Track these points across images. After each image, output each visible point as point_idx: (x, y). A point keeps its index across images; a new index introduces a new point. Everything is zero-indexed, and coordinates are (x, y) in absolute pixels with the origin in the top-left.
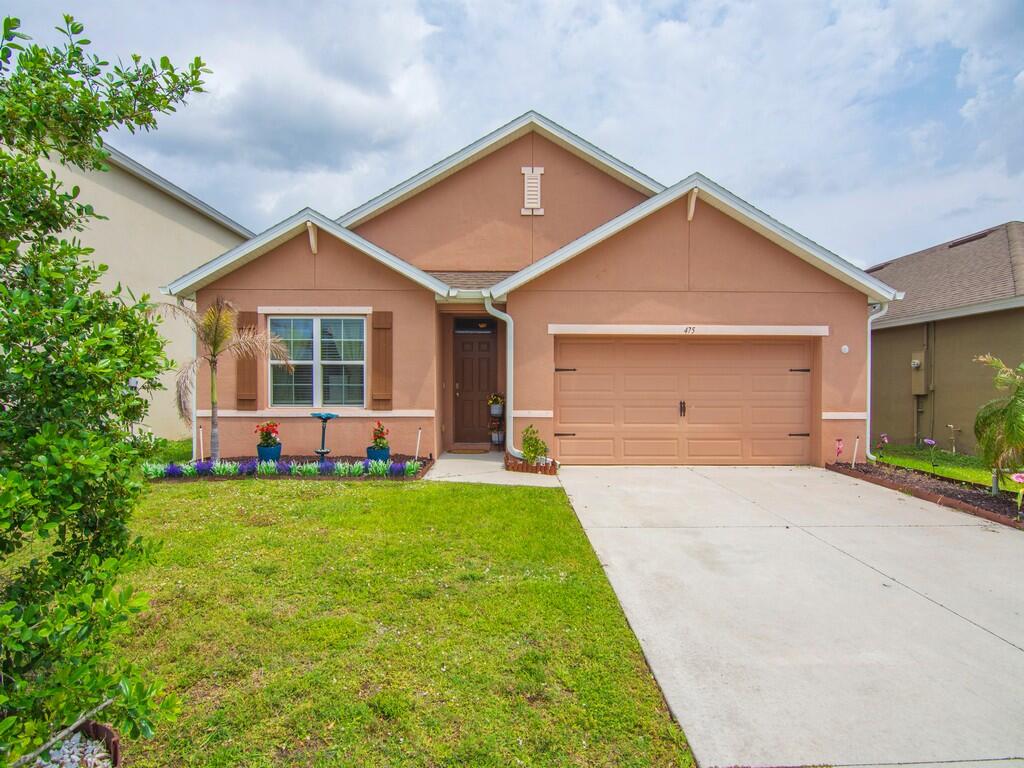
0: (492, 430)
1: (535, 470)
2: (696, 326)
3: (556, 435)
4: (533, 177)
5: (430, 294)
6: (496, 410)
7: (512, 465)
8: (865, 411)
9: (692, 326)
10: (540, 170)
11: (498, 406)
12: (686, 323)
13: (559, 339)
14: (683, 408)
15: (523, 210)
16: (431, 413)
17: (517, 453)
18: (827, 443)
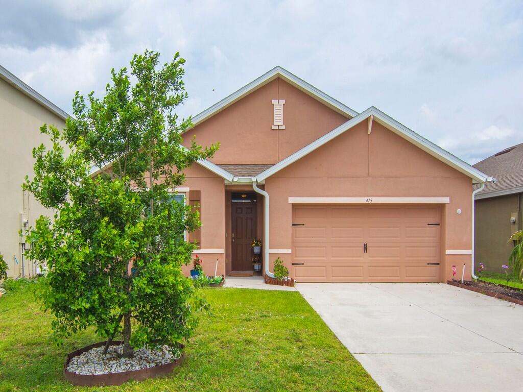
0: (255, 262)
1: (282, 283)
2: (373, 198)
3: (293, 264)
4: (278, 105)
5: (221, 179)
6: (257, 250)
7: (269, 281)
8: (471, 249)
9: (371, 198)
10: (282, 102)
11: (258, 247)
12: (368, 196)
13: (294, 206)
14: (366, 248)
15: (273, 126)
16: (223, 251)
17: (271, 274)
18: (448, 269)
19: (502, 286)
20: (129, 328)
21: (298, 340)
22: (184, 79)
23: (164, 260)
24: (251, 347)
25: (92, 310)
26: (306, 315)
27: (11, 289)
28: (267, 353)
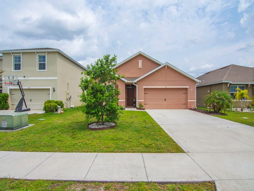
0: (133, 104)
1: (141, 109)
2: (167, 87)
3: (144, 104)
4: (140, 62)
5: (124, 82)
6: (134, 100)
7: (138, 109)
8: (195, 100)
10: (142, 61)
13: (145, 88)
14: (165, 100)
16: (124, 101)
17: (138, 107)
18: (189, 105)
19: (204, 110)
20: (103, 118)
21: (145, 122)
22: (117, 60)
23: (112, 102)
24: (133, 123)
25: (96, 113)
26: (148, 116)
27: (65, 111)
28: (137, 124)
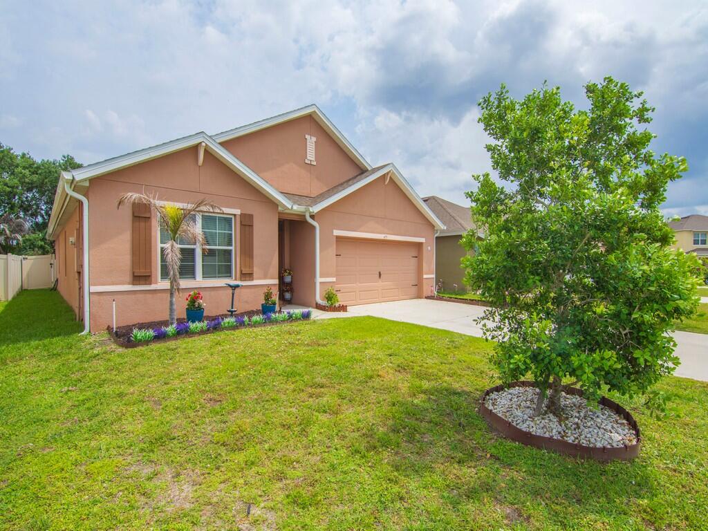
2: (388, 236)
4: (311, 141)
5: (275, 205)
6: (289, 279)
8: (433, 274)
10: (314, 139)
11: (290, 277)
14: (380, 275)
15: (306, 159)
18: (424, 288)
